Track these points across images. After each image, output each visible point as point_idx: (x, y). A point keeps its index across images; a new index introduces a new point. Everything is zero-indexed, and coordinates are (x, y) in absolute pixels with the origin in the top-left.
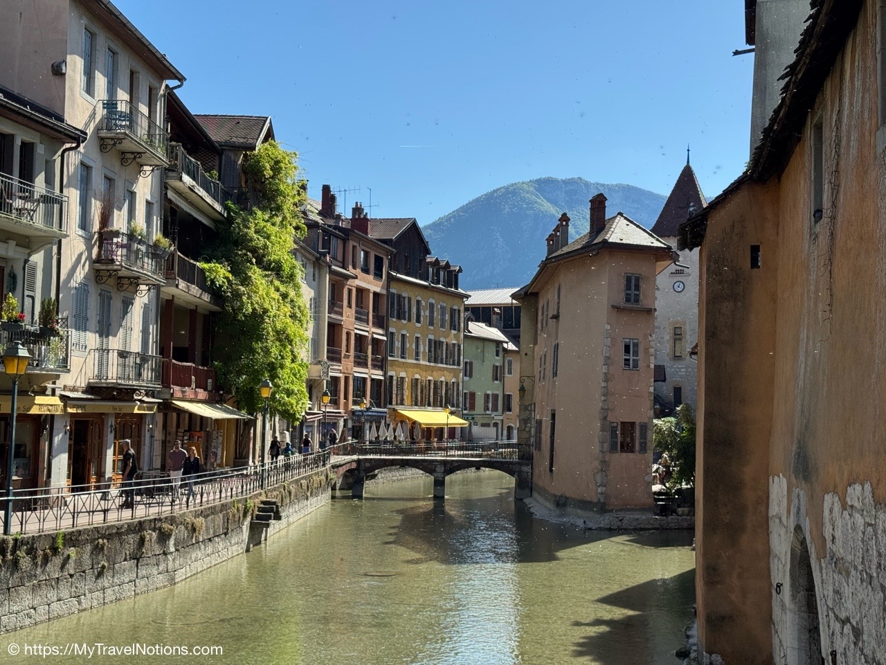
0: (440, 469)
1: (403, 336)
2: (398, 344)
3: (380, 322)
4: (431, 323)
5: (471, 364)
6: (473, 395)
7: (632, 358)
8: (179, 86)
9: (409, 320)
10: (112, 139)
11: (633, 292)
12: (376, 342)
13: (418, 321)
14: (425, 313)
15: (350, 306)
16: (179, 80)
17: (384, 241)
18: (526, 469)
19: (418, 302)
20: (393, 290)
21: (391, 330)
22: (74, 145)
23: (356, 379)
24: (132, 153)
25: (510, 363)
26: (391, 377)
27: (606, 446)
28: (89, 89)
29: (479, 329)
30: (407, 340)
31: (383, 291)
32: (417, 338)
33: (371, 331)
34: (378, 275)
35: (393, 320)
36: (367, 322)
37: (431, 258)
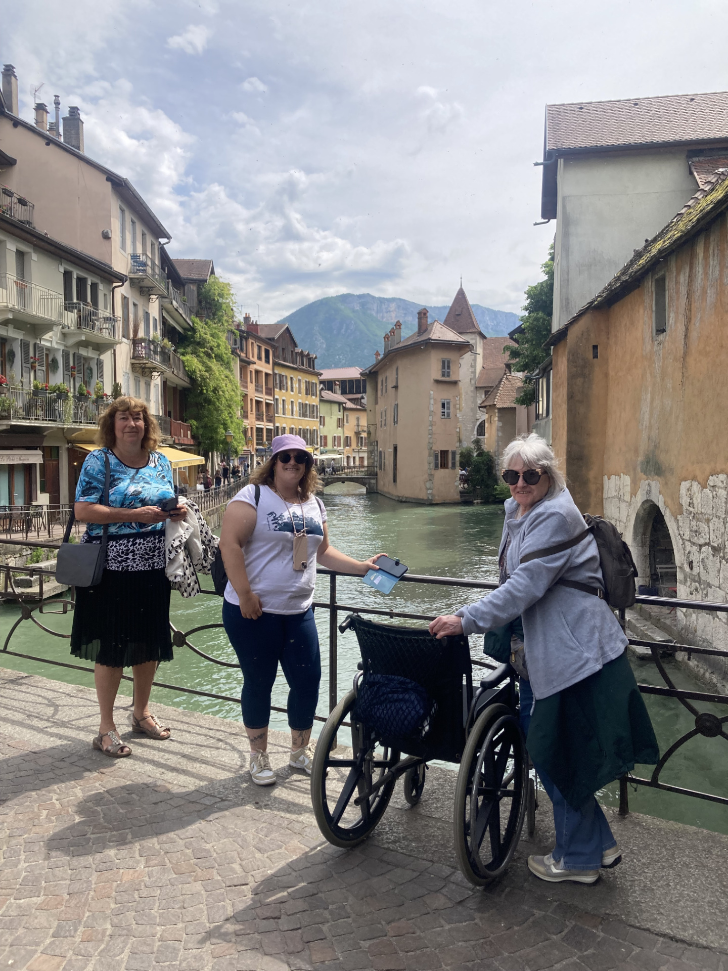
1: (284, 400)
2: (280, 406)
3: (270, 392)
4: (300, 392)
5: (324, 418)
6: (326, 437)
7: (446, 411)
8: (168, 243)
9: (287, 390)
10: (137, 279)
11: (446, 370)
12: (268, 405)
13: (292, 391)
14: (296, 385)
15: (251, 382)
16: (168, 238)
17: (270, 339)
18: (373, 481)
19: (292, 378)
20: (276, 371)
21: (276, 397)
22: (121, 284)
23: (258, 429)
24: (147, 287)
25: (347, 416)
26: (278, 427)
27: (432, 465)
28: (124, 247)
29: (328, 395)
30: (286, 403)
31: (270, 372)
32: (292, 402)
33: (264, 398)
34: (267, 361)
35: (277, 390)
36: (262, 392)
37: (298, 350)
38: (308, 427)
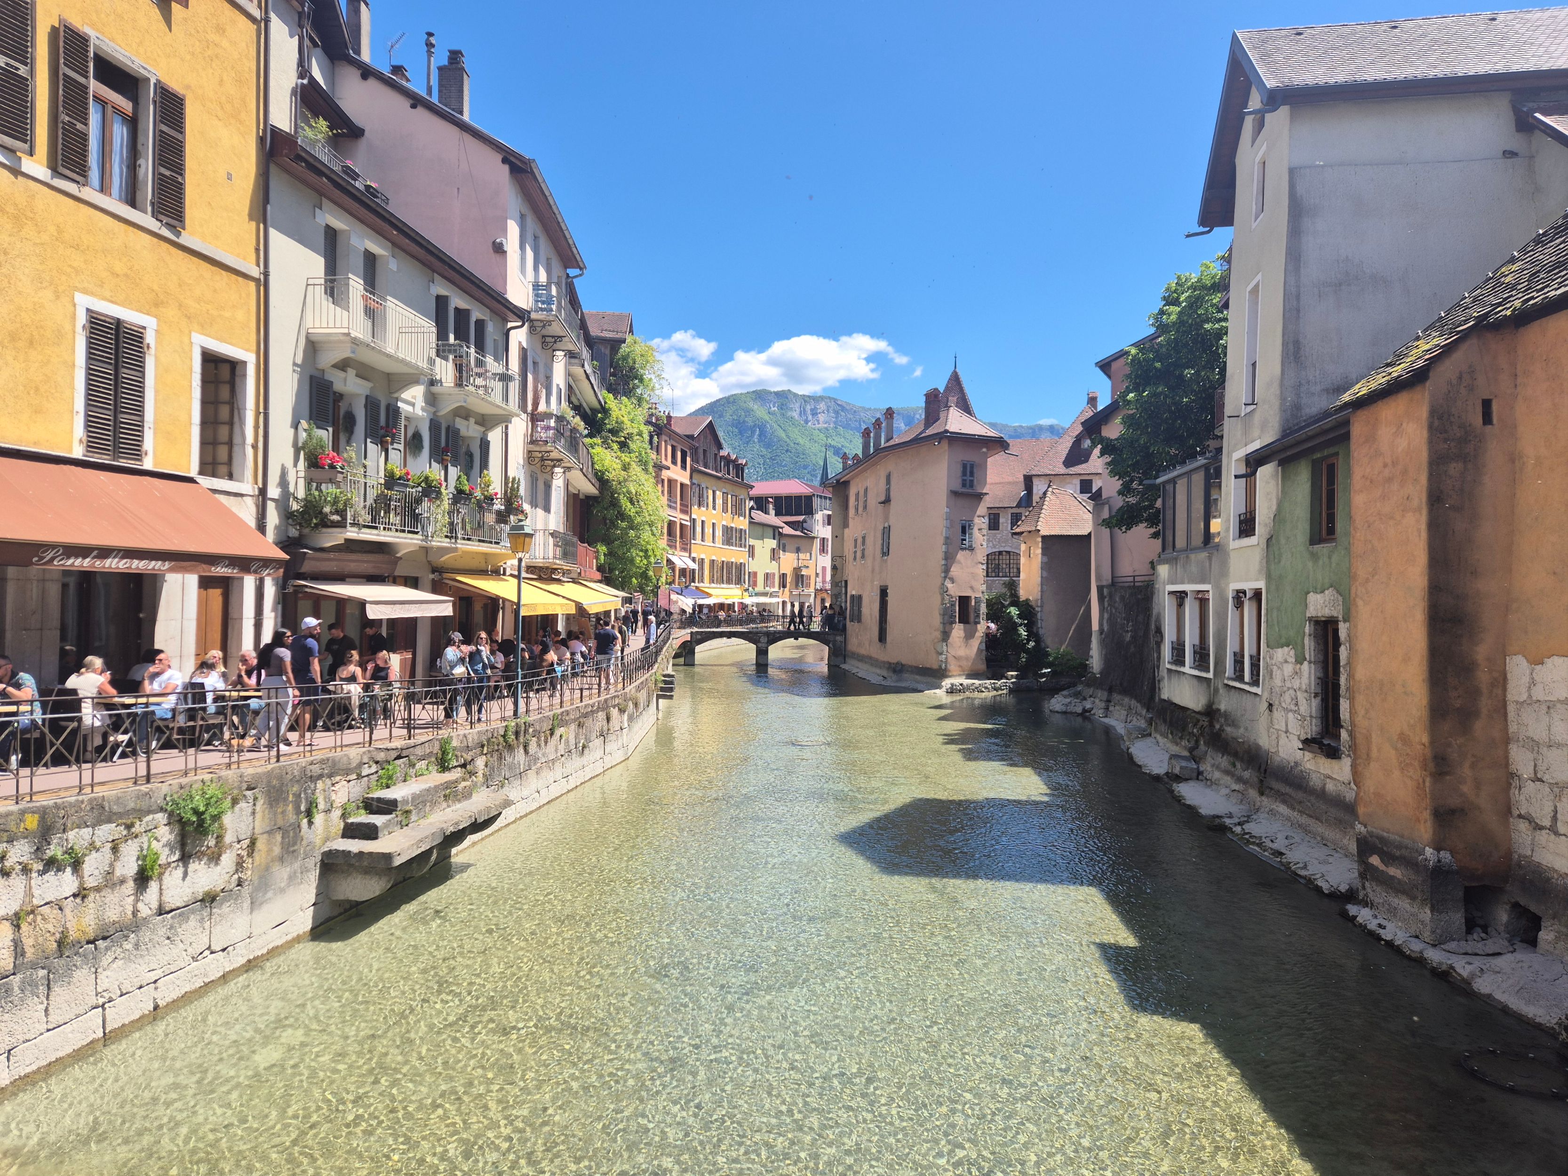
0: (764, 640)
1: (703, 522)
2: (699, 529)
3: (685, 509)
4: (724, 511)
5: (754, 547)
6: (755, 574)
7: (967, 538)
8: (579, 277)
9: (707, 507)
11: (968, 478)
12: (683, 527)
13: (714, 508)
14: (719, 501)
16: (580, 269)
17: (687, 437)
19: (714, 491)
20: (694, 481)
21: (694, 516)
25: (784, 546)
26: (694, 559)
27: (947, 618)
29: (759, 516)
30: (706, 525)
31: (687, 482)
32: (714, 524)
33: (679, 517)
34: (684, 467)
35: (695, 508)
36: (675, 508)
37: (723, 453)
38: (733, 560)
